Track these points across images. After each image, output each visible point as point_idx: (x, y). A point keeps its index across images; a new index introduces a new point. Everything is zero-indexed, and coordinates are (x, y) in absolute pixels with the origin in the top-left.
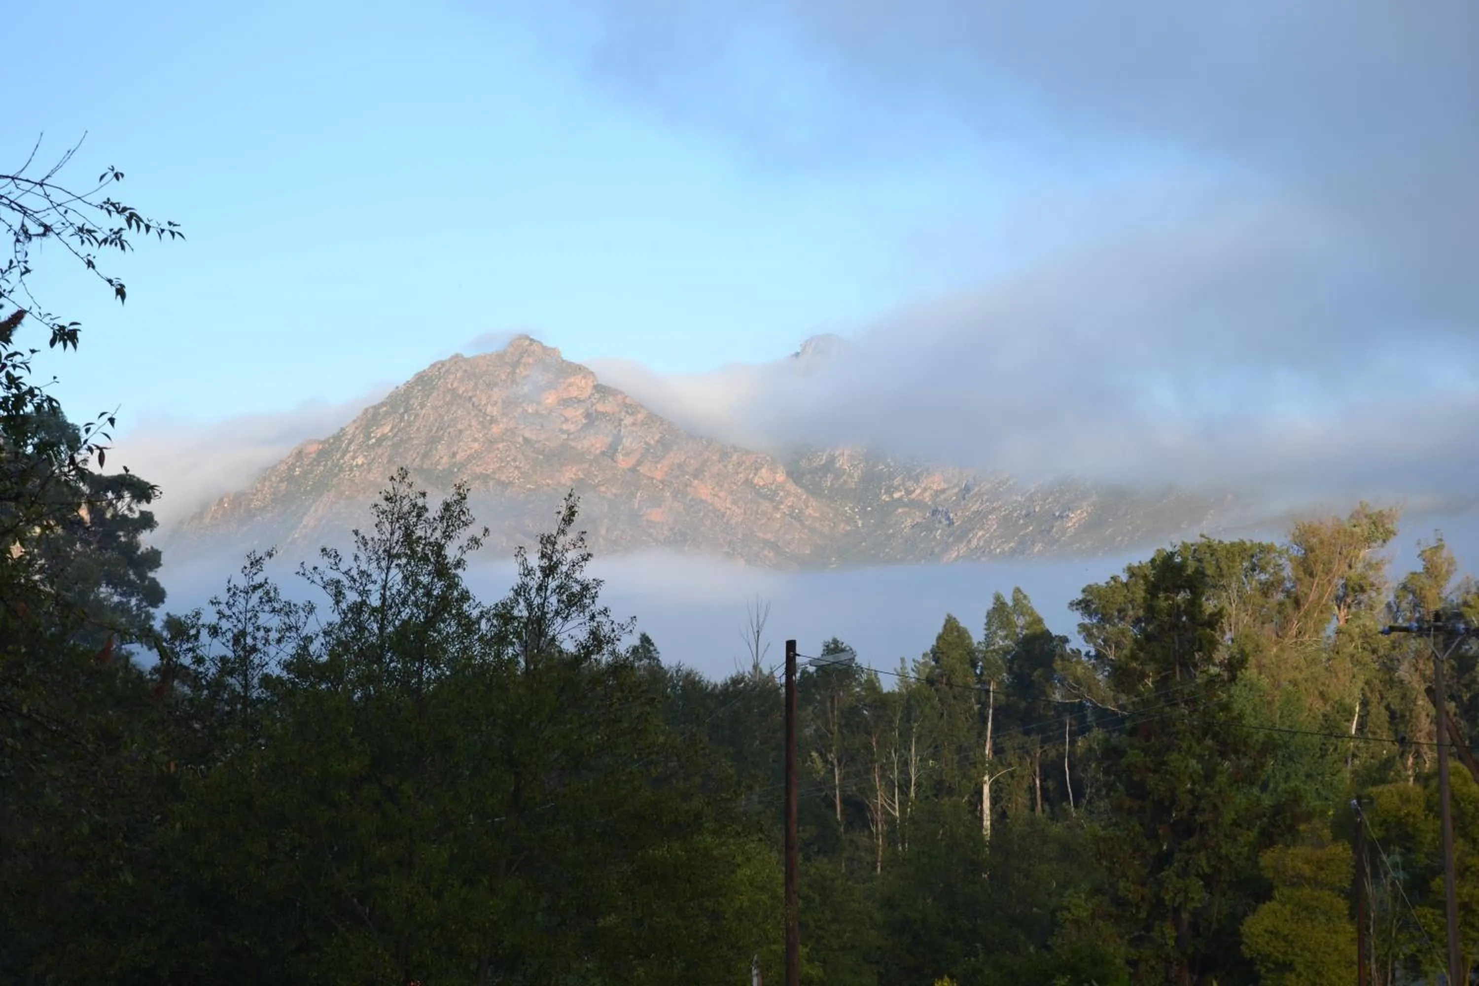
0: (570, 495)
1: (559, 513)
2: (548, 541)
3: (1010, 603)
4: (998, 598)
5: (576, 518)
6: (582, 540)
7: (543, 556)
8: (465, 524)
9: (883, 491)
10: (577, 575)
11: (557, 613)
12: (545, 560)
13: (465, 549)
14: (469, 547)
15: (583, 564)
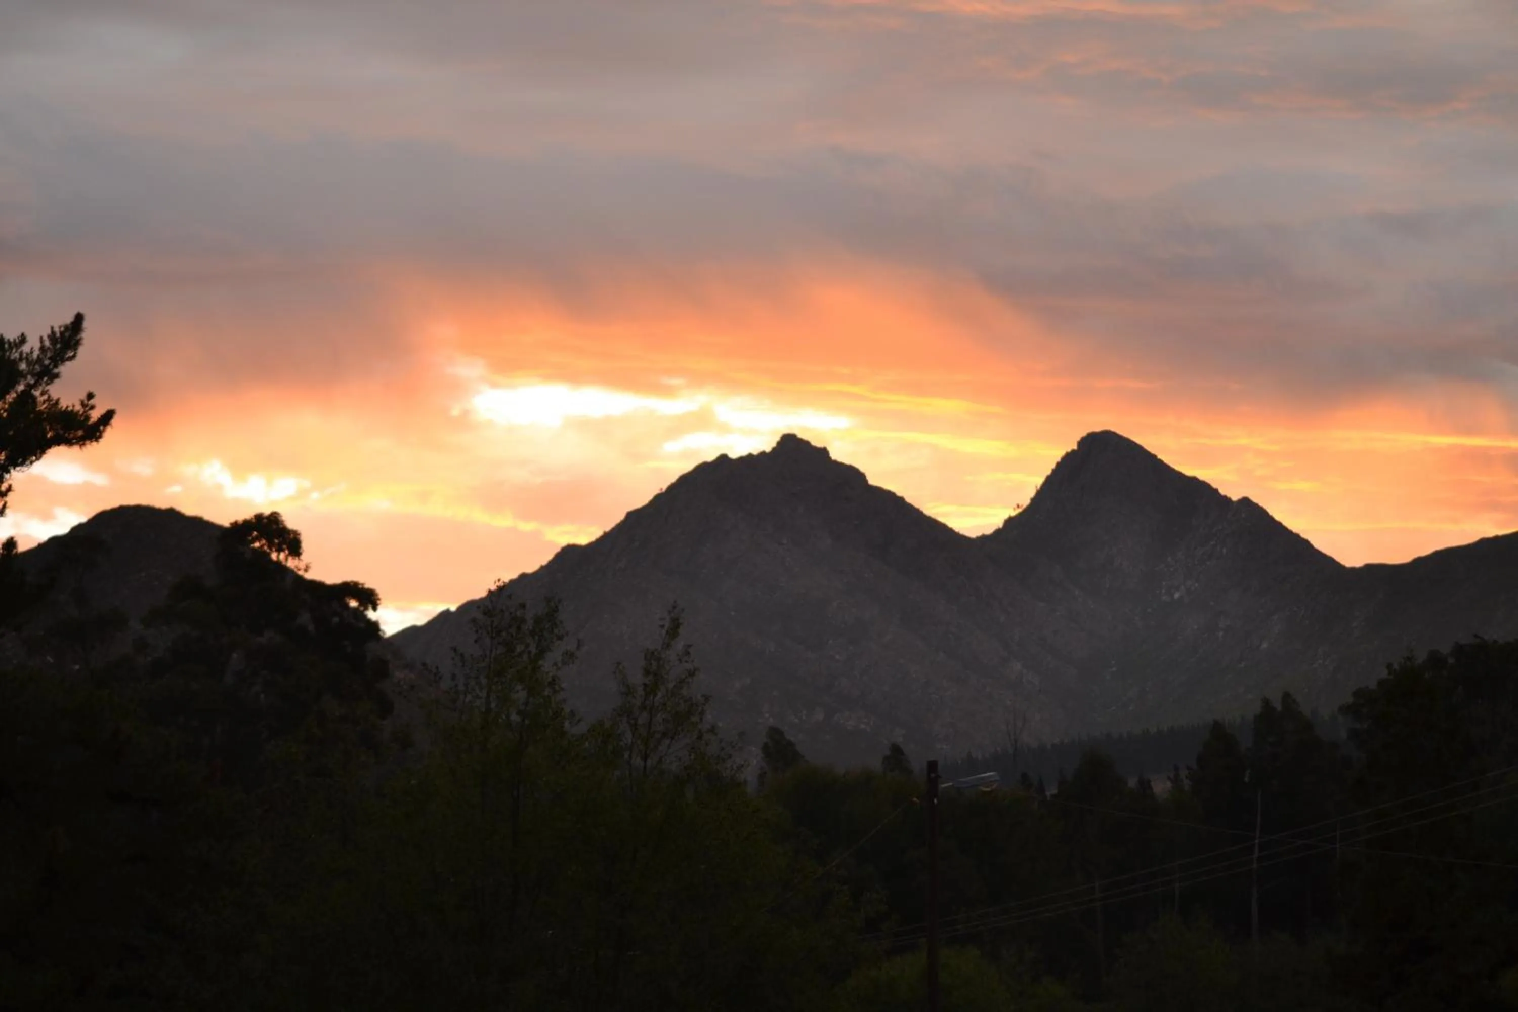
0: (674, 607)
1: (662, 627)
2: (650, 655)
3: (1279, 707)
4: (1266, 703)
5: (681, 630)
6: (688, 653)
7: (647, 672)
8: (560, 638)
9: (1163, 591)
10: (684, 692)
11: (664, 735)
12: (651, 677)
13: (560, 665)
14: (564, 663)
15: (690, 680)
